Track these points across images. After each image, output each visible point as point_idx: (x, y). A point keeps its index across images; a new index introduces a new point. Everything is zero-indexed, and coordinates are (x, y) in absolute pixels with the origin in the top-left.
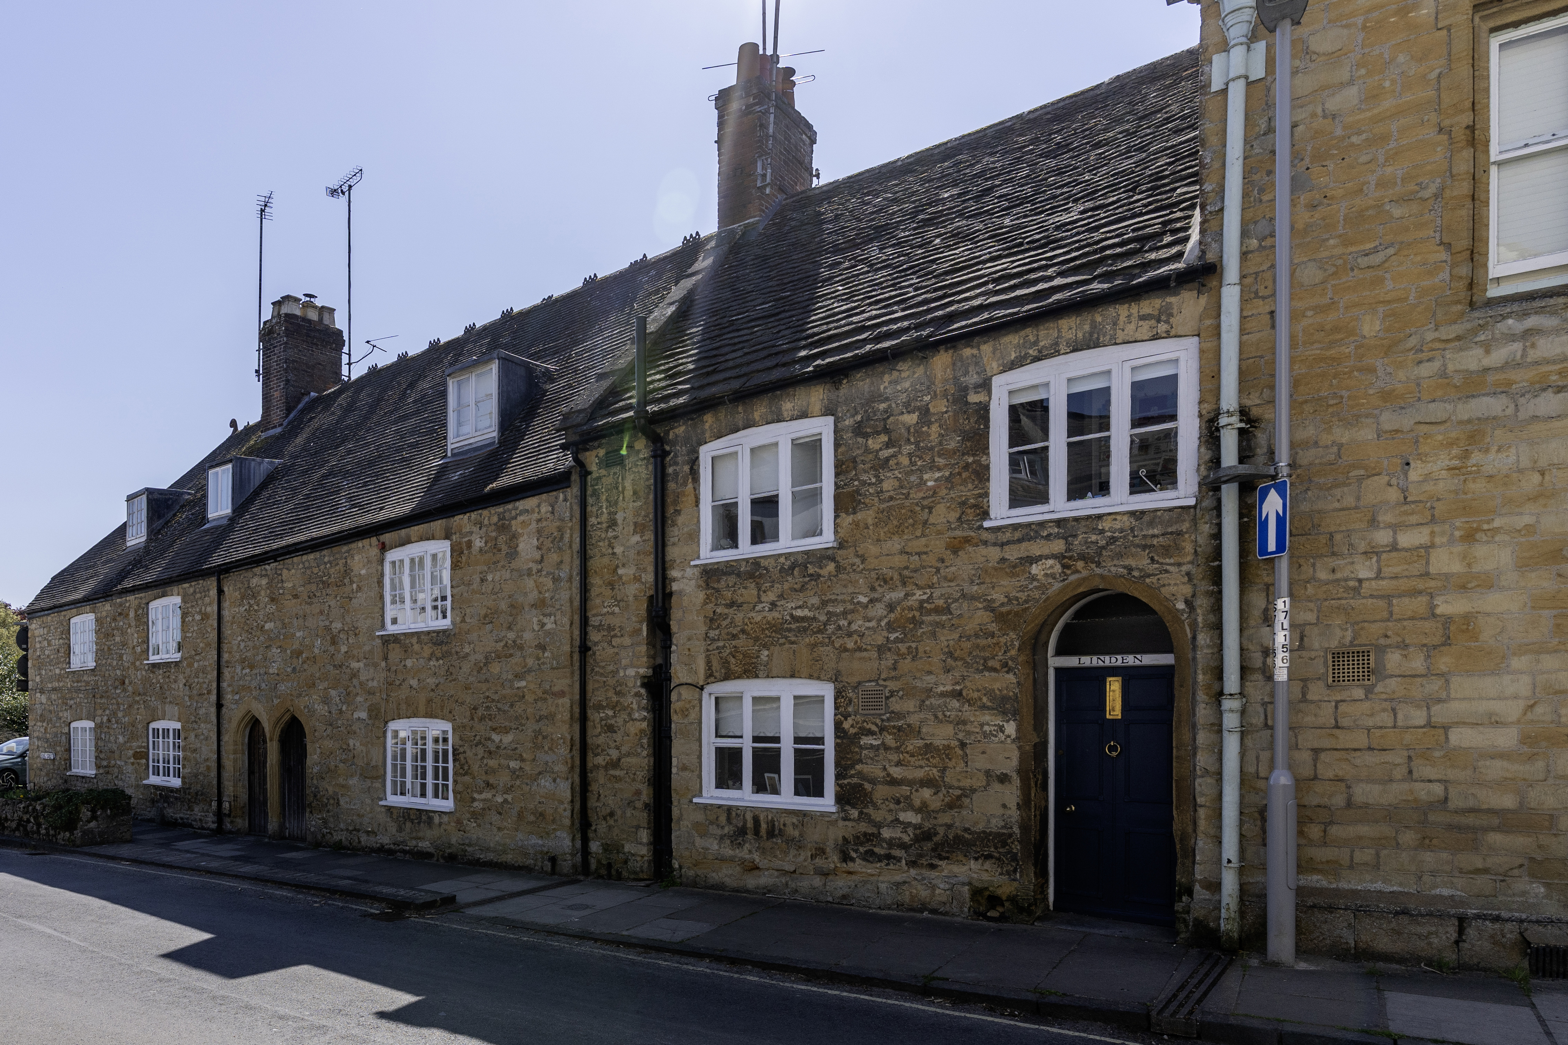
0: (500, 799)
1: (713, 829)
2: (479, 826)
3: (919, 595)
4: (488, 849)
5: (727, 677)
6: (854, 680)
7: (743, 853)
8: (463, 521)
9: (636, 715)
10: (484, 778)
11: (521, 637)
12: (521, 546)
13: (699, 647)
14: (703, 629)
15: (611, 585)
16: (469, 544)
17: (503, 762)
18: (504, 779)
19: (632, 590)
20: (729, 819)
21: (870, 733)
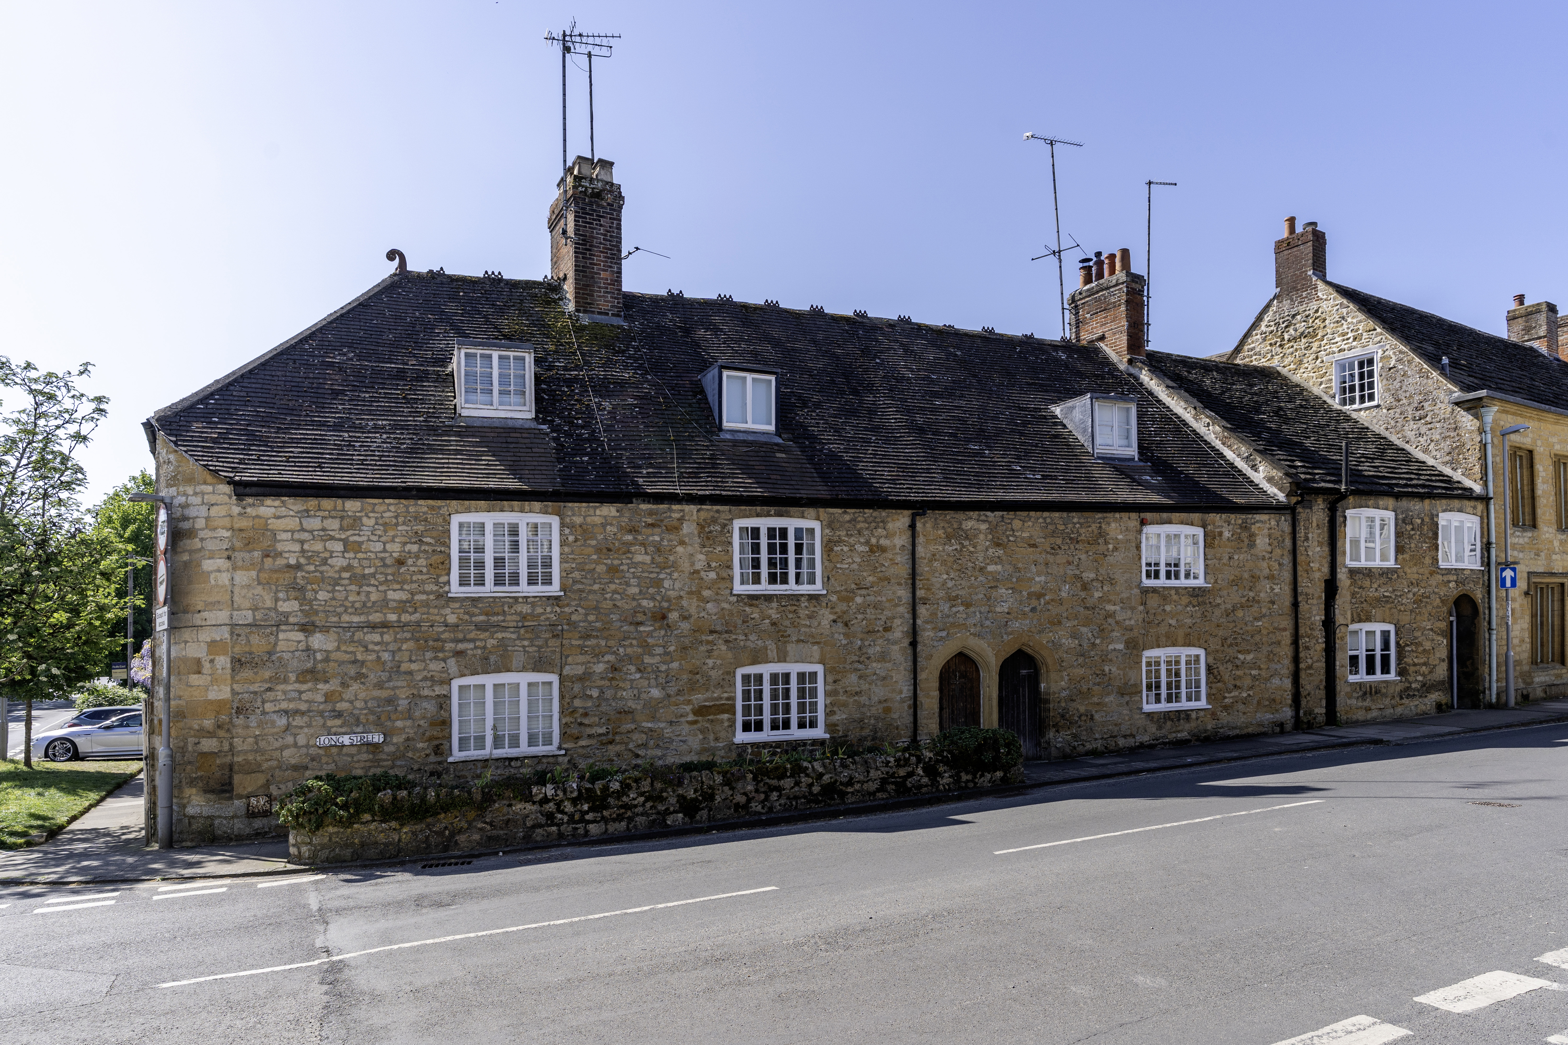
0: (1245, 695)
1: (1355, 695)
2: (1229, 714)
3: (1422, 591)
4: (1235, 728)
5: (1360, 621)
6: (1403, 624)
7: (1366, 704)
8: (1216, 518)
9: (1320, 641)
10: (1233, 682)
11: (1259, 596)
12: (1258, 541)
13: (1348, 607)
14: (1349, 598)
15: (1307, 571)
16: (1221, 534)
17: (1247, 671)
18: (1248, 682)
19: (1317, 575)
20: (1360, 688)
21: (1408, 645)
